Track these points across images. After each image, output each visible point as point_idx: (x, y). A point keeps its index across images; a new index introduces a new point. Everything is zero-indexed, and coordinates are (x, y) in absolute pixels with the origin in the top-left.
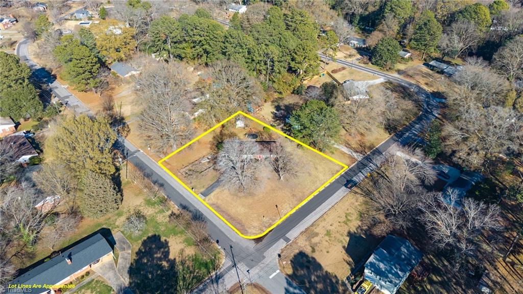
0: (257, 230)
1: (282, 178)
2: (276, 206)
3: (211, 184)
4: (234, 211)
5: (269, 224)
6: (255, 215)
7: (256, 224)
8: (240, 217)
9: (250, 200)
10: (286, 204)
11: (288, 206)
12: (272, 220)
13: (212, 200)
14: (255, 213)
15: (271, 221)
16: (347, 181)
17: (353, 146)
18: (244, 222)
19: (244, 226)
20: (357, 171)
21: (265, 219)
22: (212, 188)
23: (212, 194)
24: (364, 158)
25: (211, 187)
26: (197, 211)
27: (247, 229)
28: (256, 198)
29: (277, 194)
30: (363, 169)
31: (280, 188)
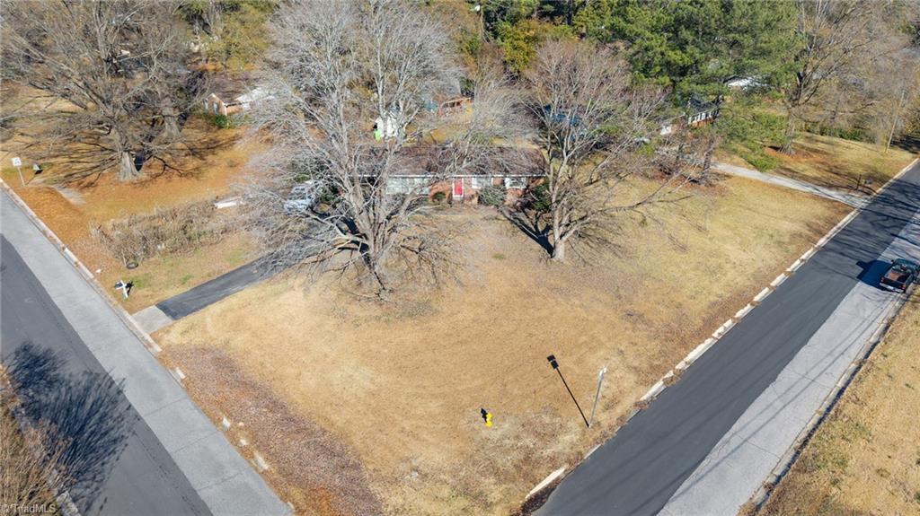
0: (446, 492)
1: (560, 251)
2: (551, 358)
3: (224, 272)
4: (310, 381)
5: (516, 456)
6: (434, 406)
7: (435, 455)
8: (339, 419)
9: (410, 334)
10: (601, 353)
11: (615, 360)
12: (537, 434)
13: (204, 331)
14: (434, 396)
15: (529, 441)
16: (860, 264)
17: (807, 173)
18: (358, 444)
19: (356, 467)
20: (883, 236)
21: (492, 430)
22: (223, 287)
23: (216, 308)
24: (875, 202)
25: (222, 282)
26: (98, 377)
27: (374, 488)
28: (440, 325)
29: (545, 313)
30: (901, 227)
31: (553, 289)
